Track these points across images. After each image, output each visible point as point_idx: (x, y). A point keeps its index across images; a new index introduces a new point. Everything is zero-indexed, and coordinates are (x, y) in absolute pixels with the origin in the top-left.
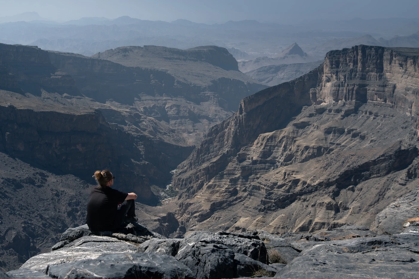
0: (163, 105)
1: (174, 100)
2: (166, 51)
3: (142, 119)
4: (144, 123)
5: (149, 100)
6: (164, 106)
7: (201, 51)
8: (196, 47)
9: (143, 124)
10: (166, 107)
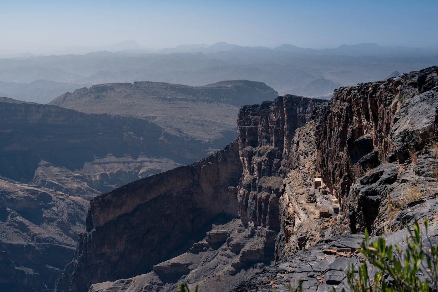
0: (136, 169)
1: (156, 161)
2: (166, 89)
3: (52, 202)
4: (55, 208)
5: (114, 162)
6: (136, 171)
7: (221, 87)
8: (218, 83)
9: (53, 211)
10: (139, 173)
